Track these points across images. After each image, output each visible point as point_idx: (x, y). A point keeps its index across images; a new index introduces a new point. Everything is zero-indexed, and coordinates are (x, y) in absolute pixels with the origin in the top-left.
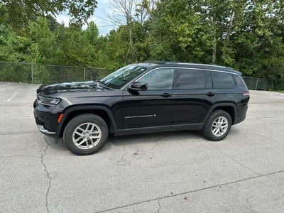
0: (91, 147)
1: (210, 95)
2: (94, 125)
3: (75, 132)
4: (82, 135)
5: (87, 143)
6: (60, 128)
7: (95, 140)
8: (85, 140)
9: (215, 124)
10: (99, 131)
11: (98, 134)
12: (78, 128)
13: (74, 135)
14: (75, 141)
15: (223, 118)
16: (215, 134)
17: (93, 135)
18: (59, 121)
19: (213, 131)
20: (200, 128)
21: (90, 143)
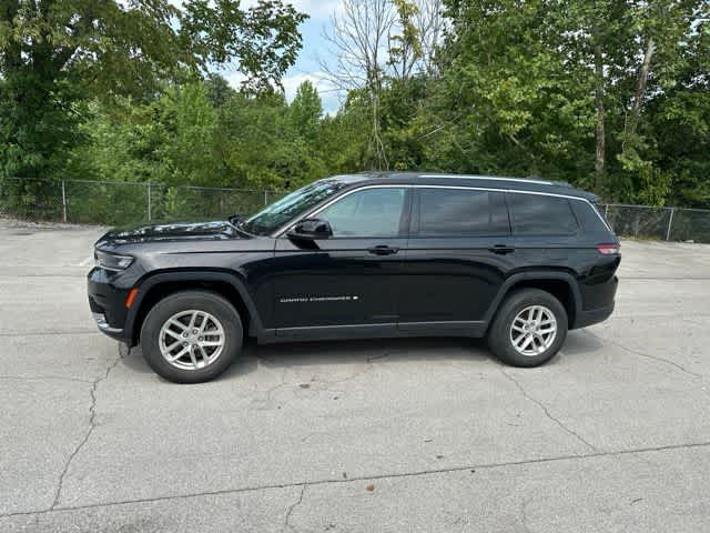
0: (201, 365)
1: (503, 251)
2: (207, 316)
3: (165, 330)
4: (181, 338)
5: (193, 358)
6: (131, 319)
7: (210, 350)
8: (188, 349)
9: (520, 324)
10: (220, 331)
11: (218, 337)
12: (172, 321)
13: (162, 336)
14: (164, 350)
15: (542, 309)
16: (520, 349)
17: (206, 338)
18: (128, 305)
19: (515, 343)
20: (479, 334)
21: (200, 358)
